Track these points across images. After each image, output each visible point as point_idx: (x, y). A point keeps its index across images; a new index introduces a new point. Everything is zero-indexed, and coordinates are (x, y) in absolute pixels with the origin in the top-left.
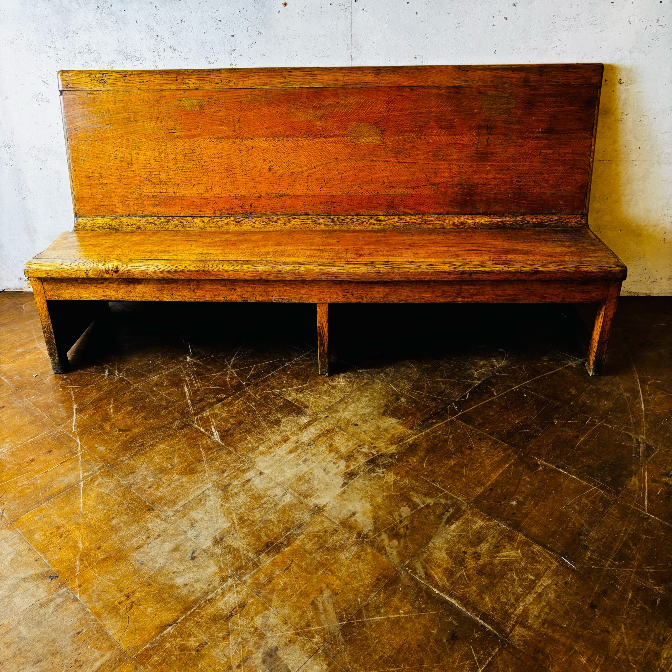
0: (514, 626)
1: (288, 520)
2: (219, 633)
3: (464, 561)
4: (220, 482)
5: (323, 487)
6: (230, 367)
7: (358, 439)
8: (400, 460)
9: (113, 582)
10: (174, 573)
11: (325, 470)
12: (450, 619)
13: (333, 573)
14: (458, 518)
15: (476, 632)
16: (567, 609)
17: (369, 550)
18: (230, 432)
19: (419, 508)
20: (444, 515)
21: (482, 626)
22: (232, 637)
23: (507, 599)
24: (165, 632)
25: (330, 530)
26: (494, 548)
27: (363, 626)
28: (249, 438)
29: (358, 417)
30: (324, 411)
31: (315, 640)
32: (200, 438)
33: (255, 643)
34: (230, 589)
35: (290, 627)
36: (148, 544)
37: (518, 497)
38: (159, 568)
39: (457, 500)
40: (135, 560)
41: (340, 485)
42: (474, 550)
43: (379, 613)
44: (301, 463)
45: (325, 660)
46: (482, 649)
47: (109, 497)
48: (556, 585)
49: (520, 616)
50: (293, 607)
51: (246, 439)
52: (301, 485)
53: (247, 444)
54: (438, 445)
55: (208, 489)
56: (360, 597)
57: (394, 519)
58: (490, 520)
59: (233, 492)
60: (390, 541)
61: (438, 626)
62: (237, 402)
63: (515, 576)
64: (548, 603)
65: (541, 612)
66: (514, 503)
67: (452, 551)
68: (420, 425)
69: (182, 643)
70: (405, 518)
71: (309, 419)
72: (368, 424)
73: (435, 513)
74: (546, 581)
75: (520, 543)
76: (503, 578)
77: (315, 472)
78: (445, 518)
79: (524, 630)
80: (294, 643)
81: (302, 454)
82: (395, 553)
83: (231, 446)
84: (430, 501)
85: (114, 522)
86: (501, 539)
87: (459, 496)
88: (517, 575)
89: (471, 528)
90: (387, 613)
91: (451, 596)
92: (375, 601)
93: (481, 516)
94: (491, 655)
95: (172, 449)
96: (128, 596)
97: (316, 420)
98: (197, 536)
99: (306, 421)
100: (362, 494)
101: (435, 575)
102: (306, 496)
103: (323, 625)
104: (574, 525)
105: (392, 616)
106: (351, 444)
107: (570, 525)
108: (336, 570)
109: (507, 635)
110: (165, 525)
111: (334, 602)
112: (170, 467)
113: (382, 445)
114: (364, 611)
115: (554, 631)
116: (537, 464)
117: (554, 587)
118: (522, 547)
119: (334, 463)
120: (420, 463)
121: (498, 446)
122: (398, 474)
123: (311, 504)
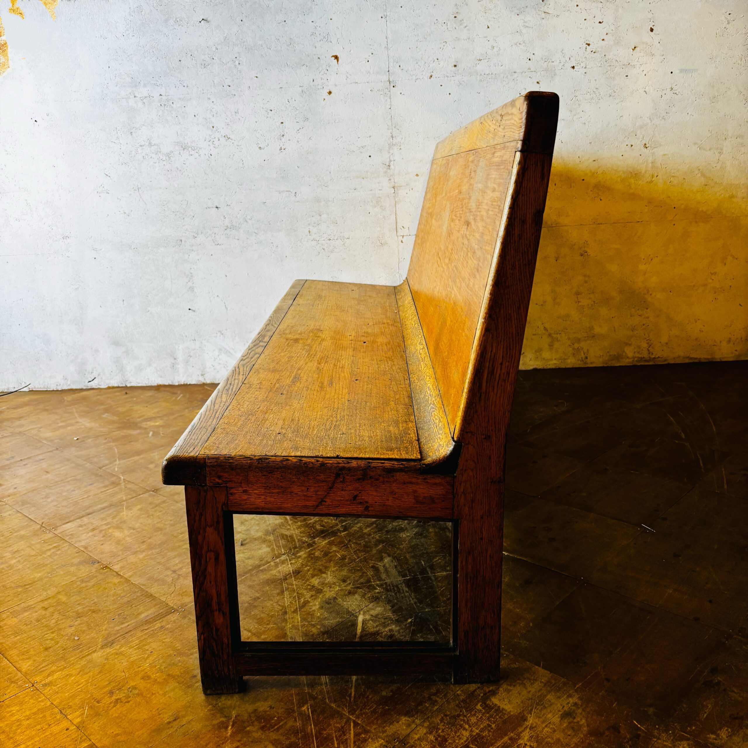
3: (534, 533)
12: (522, 571)
13: (393, 546)
14: (526, 506)
17: (431, 530)
22: (286, 593)
27: (429, 579)
31: (377, 591)
33: (312, 596)
34: (283, 562)
35: (350, 584)
37: (588, 490)
42: (544, 525)
43: (444, 570)
45: (388, 603)
50: (352, 570)
56: (424, 561)
58: (559, 506)
64: (628, 556)
65: (620, 562)
66: (584, 494)
67: (519, 527)
74: (623, 542)
75: (593, 519)
80: (354, 593)
91: (522, 555)
92: (440, 562)
93: (550, 503)
103: (385, 580)
104: (650, 505)
107: (646, 505)
108: (397, 544)
111: (396, 565)
114: (428, 569)
117: (633, 545)
118: (596, 522)
121: (563, 460)
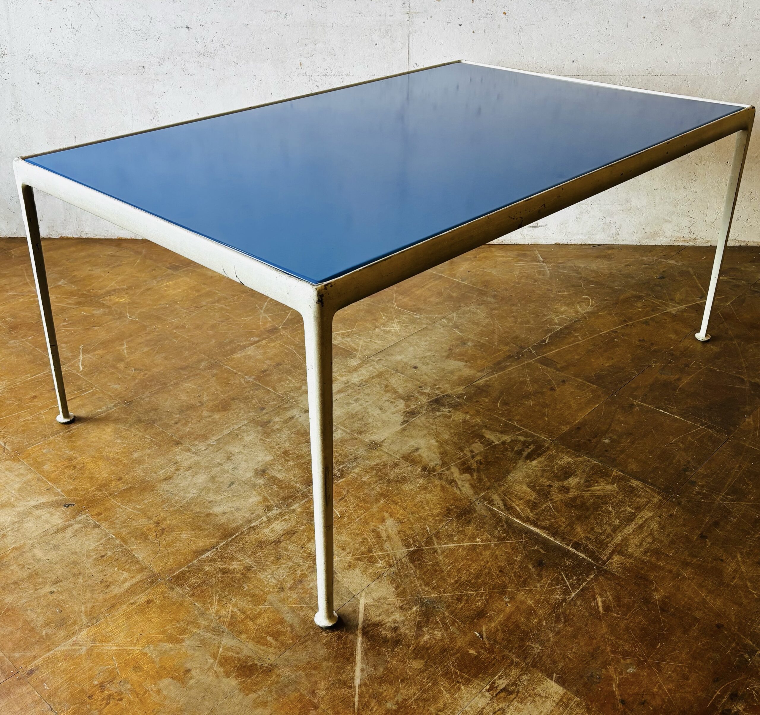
0: (611, 555)
1: (341, 454)
2: (267, 557)
3: (549, 494)
4: (259, 419)
5: (379, 425)
6: (262, 311)
7: (418, 381)
8: (469, 399)
9: (139, 510)
10: (210, 502)
11: (381, 409)
13: (396, 503)
14: (541, 454)
15: (567, 560)
16: (673, 539)
17: (437, 482)
18: (268, 372)
19: (493, 444)
20: (524, 451)
21: (574, 554)
22: (282, 561)
23: (602, 530)
24: (203, 557)
25: (390, 463)
26: (585, 482)
27: (435, 552)
28: (290, 378)
29: (418, 360)
30: (377, 354)
31: (379, 565)
32: (232, 378)
34: (276, 517)
35: (349, 553)
36: (178, 476)
37: (611, 435)
38: (192, 499)
39: (538, 437)
40: (163, 491)
41: (400, 423)
42: (560, 483)
43: (452, 541)
44: (353, 402)
45: (391, 583)
46: (575, 575)
47: (128, 432)
48: (660, 517)
49: (618, 545)
50: (351, 534)
51: (287, 380)
52: (354, 422)
53: (288, 384)
54: (513, 386)
55: (245, 425)
56: (429, 526)
57: (466, 455)
58: (579, 456)
59: (274, 428)
60: (461, 474)
61: (522, 554)
62: (273, 344)
63: (610, 509)
64: (651, 534)
65: (643, 541)
66: (607, 441)
67: (535, 484)
68: (491, 368)
69: (224, 566)
70: (477, 454)
71: (359, 362)
72: (430, 367)
73: (513, 449)
74: (647, 514)
75: (615, 478)
76: (597, 511)
77: (370, 410)
78: (525, 454)
79: (623, 558)
80: (355, 567)
81: (353, 394)
82: (467, 485)
83: (269, 386)
84: (507, 438)
85: (136, 455)
86: (593, 474)
87: (540, 434)
88: (613, 508)
89: (557, 464)
90: (460, 541)
91: (536, 526)
93: (568, 452)
94: (586, 580)
95: (199, 388)
96: (157, 523)
97: (368, 362)
98: (235, 469)
99: (356, 364)
100: (425, 432)
101: (516, 507)
102: (361, 433)
103: (387, 551)
104: (679, 461)
105: (468, 544)
106: (410, 386)
107: (674, 461)
108: (399, 501)
109: (604, 563)
110: (196, 458)
111: (399, 530)
112: (199, 404)
113: (447, 386)
114: (434, 539)
115: (658, 559)
116: (633, 405)
117: (658, 519)
118: (618, 481)
119: (392, 402)
120: (494, 402)
121: (585, 387)
122: (467, 413)
123: (366, 440)
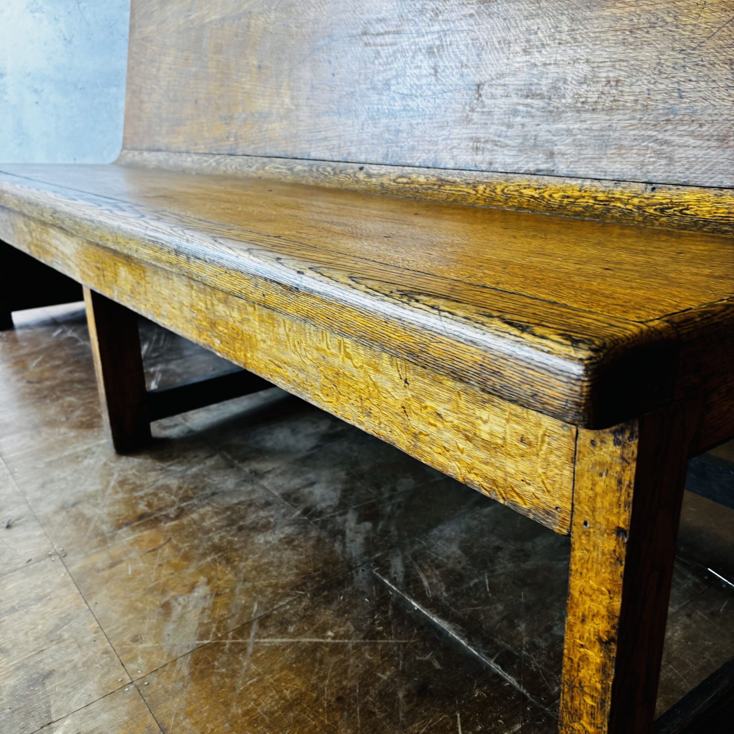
1: (196, 487)
12: (428, 657)
15: (478, 686)
21: (496, 676)
25: (260, 501)
27: (241, 650)
31: (132, 666)
41: (308, 448)
43: (283, 632)
46: (483, 721)
50: (126, 607)
56: (260, 603)
57: (381, 494)
60: (358, 523)
61: (397, 666)
70: (400, 494)
82: (360, 539)
90: (299, 633)
91: (444, 615)
92: (286, 612)
101: (424, 580)
103: (163, 641)
105: (309, 640)
114: (255, 625)
123: (246, 469)
